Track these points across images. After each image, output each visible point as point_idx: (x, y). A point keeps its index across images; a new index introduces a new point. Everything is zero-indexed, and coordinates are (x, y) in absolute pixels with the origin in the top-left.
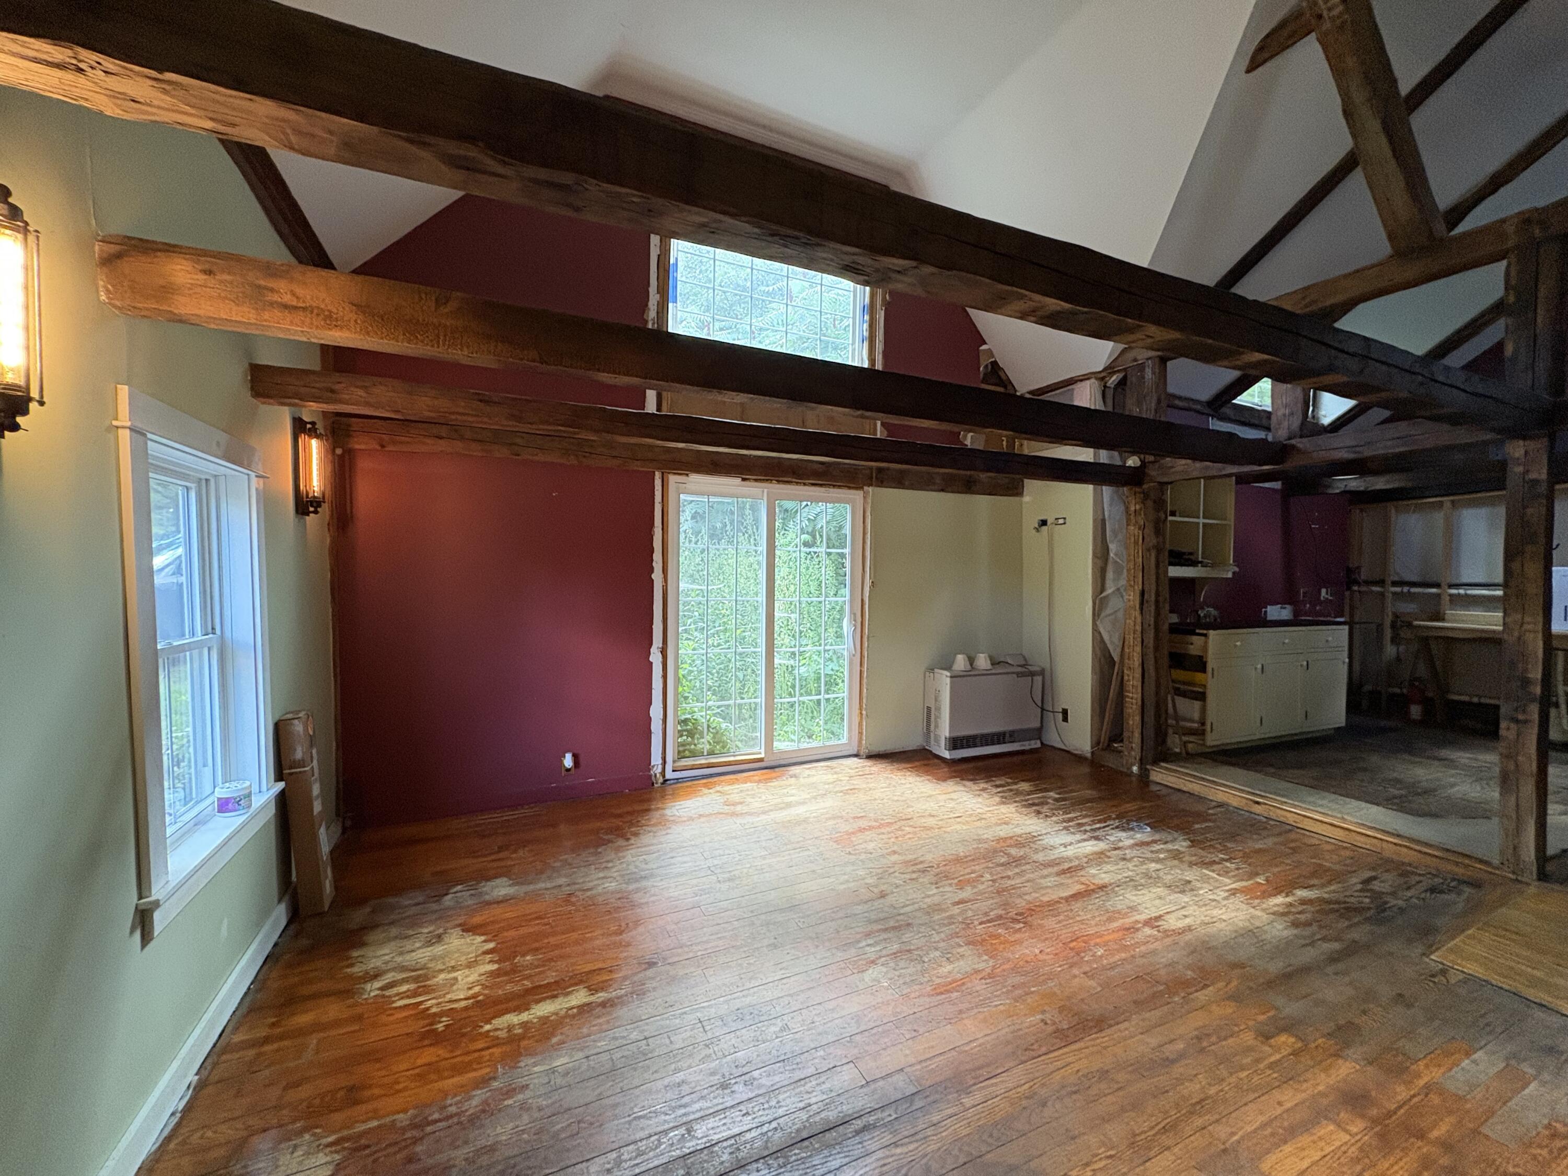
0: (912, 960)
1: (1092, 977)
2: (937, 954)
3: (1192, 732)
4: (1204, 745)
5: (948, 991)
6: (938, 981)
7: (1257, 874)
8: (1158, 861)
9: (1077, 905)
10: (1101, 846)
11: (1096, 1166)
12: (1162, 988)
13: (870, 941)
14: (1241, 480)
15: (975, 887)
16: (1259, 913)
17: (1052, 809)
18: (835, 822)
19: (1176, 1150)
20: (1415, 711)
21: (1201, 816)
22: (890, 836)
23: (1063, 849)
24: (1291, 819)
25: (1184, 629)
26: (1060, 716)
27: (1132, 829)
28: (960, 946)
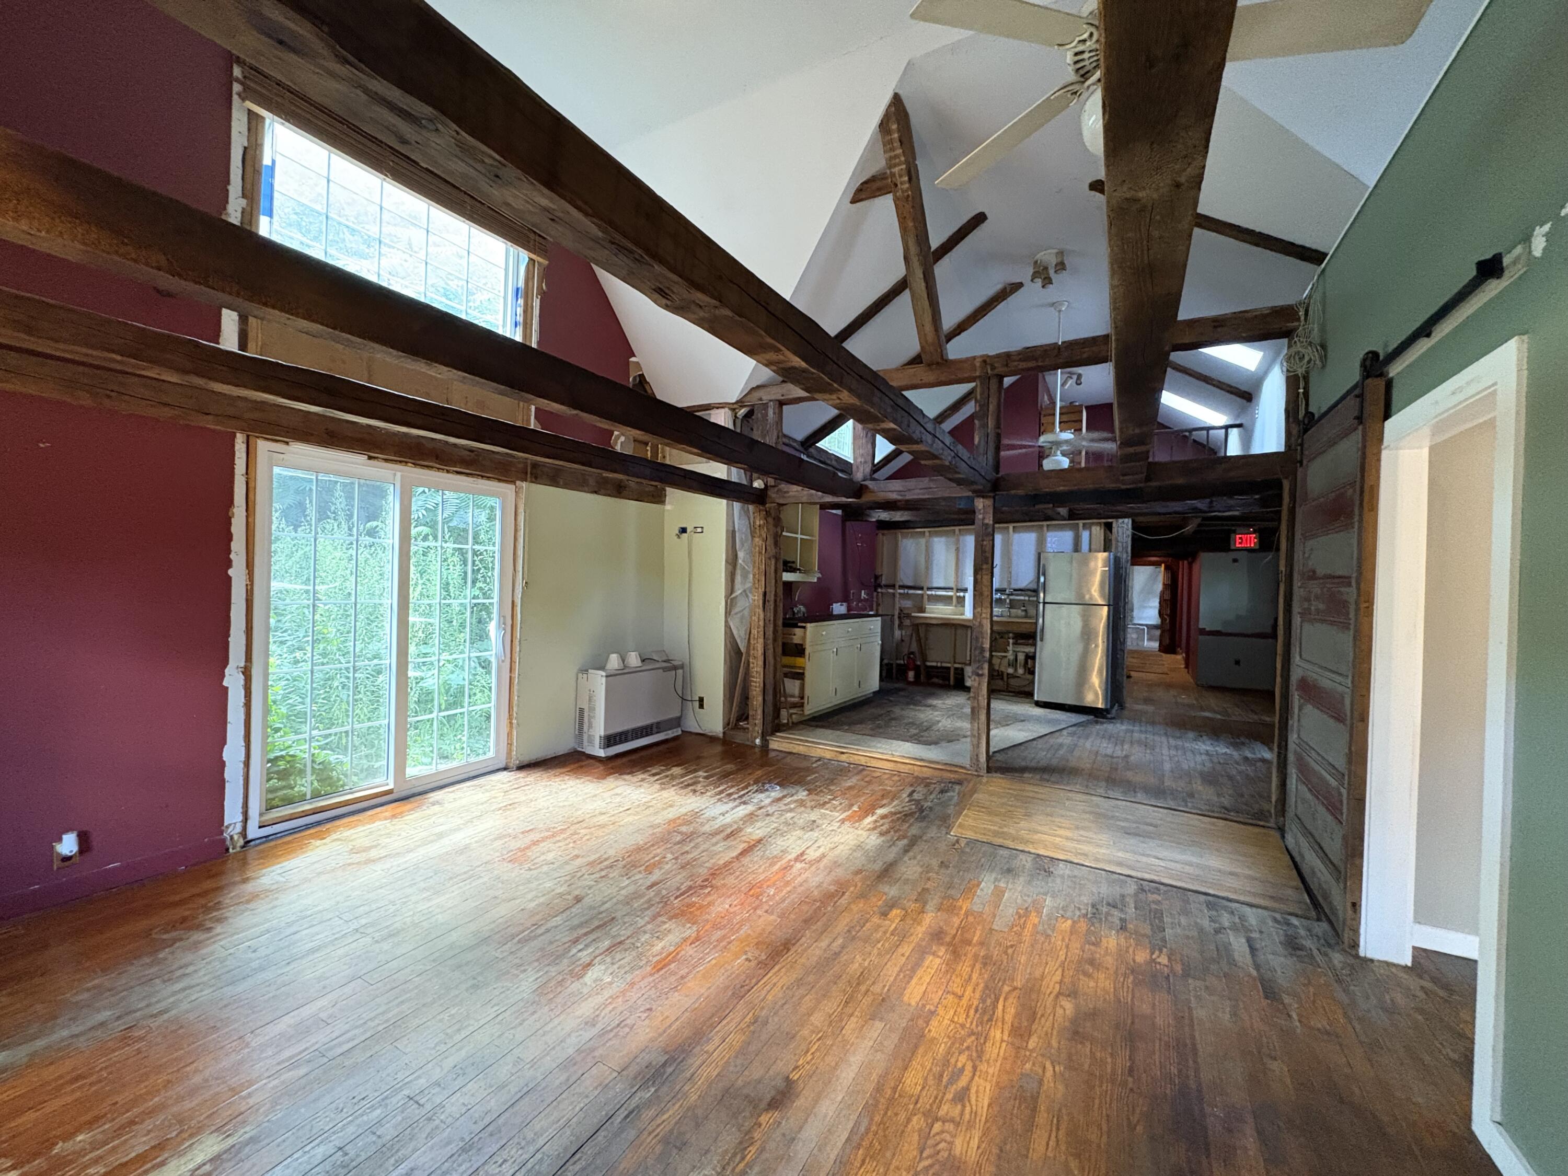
0: (626, 950)
1: (772, 913)
2: (647, 936)
3: (794, 706)
4: (803, 715)
5: (665, 966)
6: (655, 959)
7: (852, 805)
8: (791, 810)
9: (746, 860)
10: (750, 808)
11: (813, 1050)
12: (818, 904)
13: (580, 947)
14: (823, 507)
15: (661, 869)
16: (860, 832)
17: (705, 787)
18: (503, 842)
19: (856, 1013)
20: (911, 675)
21: (809, 770)
22: (567, 842)
23: (722, 818)
24: (863, 761)
25: (791, 623)
26: (697, 704)
27: (767, 790)
28: (665, 923)
